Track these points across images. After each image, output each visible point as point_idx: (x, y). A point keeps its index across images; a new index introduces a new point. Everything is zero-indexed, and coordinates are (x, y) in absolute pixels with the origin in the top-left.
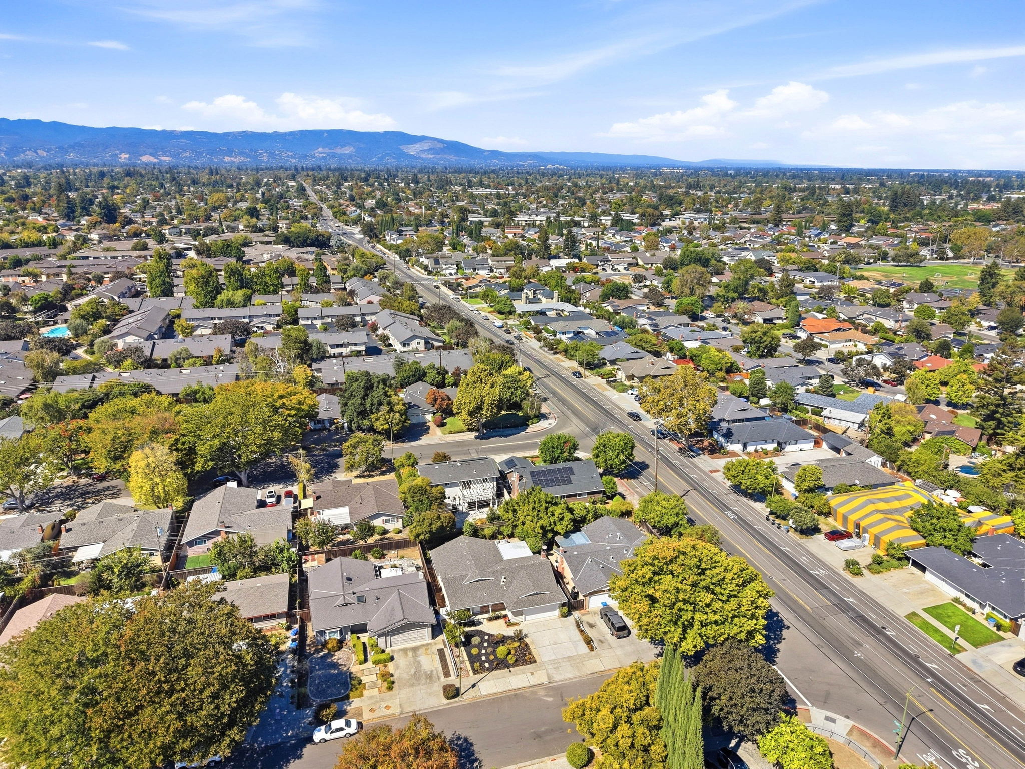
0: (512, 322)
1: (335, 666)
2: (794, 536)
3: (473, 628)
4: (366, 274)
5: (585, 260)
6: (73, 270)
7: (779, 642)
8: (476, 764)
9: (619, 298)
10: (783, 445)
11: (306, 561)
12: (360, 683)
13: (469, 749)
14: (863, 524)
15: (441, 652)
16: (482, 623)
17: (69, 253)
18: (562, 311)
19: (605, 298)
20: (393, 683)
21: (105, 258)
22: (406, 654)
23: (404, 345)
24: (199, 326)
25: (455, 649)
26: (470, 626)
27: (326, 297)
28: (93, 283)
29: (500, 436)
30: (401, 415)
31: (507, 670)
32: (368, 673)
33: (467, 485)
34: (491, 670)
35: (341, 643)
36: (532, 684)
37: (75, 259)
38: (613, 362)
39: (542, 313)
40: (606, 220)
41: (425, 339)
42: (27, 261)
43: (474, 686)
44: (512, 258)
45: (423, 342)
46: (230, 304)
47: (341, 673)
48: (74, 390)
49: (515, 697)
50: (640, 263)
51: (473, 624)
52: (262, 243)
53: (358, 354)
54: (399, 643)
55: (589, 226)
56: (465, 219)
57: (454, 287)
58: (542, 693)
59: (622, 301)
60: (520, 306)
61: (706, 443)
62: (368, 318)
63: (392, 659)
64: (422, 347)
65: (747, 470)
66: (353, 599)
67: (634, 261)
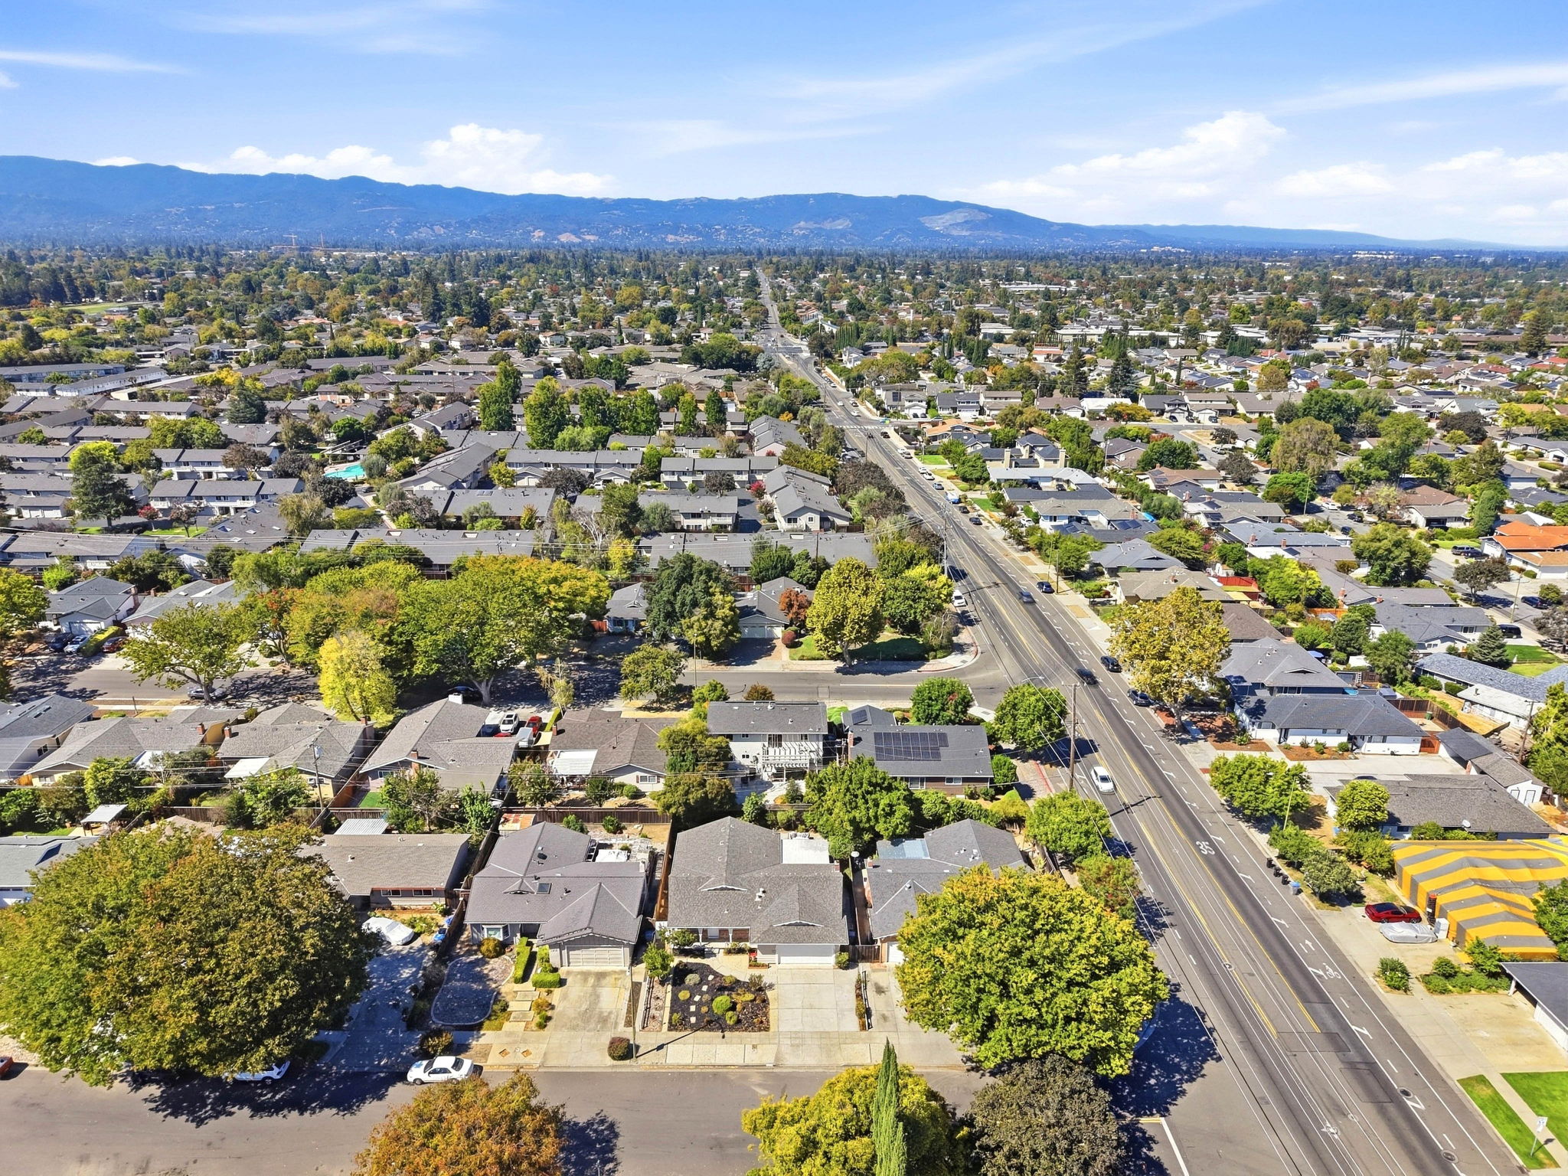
0: (982, 493)
1: (482, 978)
2: (1308, 901)
3: (699, 960)
4: (782, 412)
5: (1142, 403)
6: (403, 388)
7: (1191, 1080)
8: (611, 1165)
9: (1173, 466)
10: (1359, 740)
11: (506, 820)
12: (504, 1009)
13: (609, 1141)
14: (1441, 900)
15: (636, 987)
16: (714, 955)
17: (411, 365)
18: (1068, 482)
19: (1147, 464)
20: (549, 1019)
21: (453, 373)
22: (585, 980)
23: (789, 521)
24: (525, 474)
25: (657, 986)
26: (696, 956)
27: (710, 444)
28: (420, 408)
29: (875, 672)
31: (720, 1034)
32: (520, 998)
33: (777, 740)
34: (696, 1028)
35: (502, 948)
36: (748, 1062)
37: (420, 373)
38: (1114, 572)
39: (1033, 484)
40: (1211, 337)
41: (820, 513)
42: (355, 374)
43: (660, 1048)
44: (1019, 394)
45: (817, 518)
46: (574, 445)
47: (486, 991)
48: (321, 550)
49: (714, 1078)
50: (1241, 410)
51: (701, 953)
52: (664, 360)
53: (721, 529)
54: (582, 962)
55: (1178, 346)
56: (974, 331)
57: (909, 435)
58: (756, 1079)
59: (1175, 472)
60: (999, 470)
61: (1219, 722)
62: (759, 477)
63: (562, 983)
64: (815, 525)
65: (1246, 776)
66: (532, 885)
67: (1231, 407)
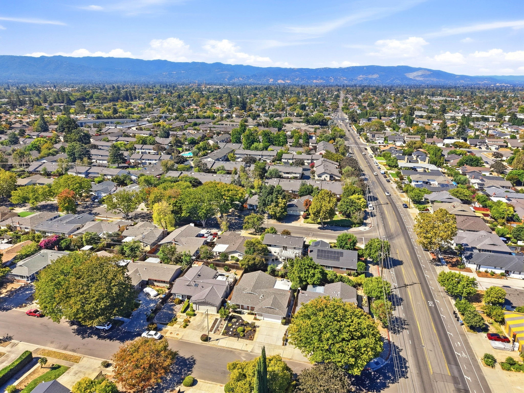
0: (394, 171)
1: (172, 310)
2: (465, 328)
3: (239, 315)
4: (330, 140)
5: (468, 142)
6: (212, 129)
7: (393, 383)
8: (190, 372)
9: (471, 165)
10: (510, 272)
11: (195, 263)
12: (175, 320)
13: (192, 365)
14: (518, 336)
15: (217, 320)
16: (244, 314)
17: (218, 122)
18: (428, 169)
19: (461, 164)
20: (187, 325)
21: (230, 125)
22: (202, 315)
23: (319, 177)
24: (240, 157)
25: (223, 321)
26: (238, 313)
27: (301, 150)
28: (216, 135)
29: (332, 230)
30: (282, 209)
31: (237, 339)
32: (181, 317)
33: (285, 248)
34: (231, 336)
35: (181, 302)
36: (243, 349)
37: (220, 124)
38: (433, 202)
39: (414, 169)
40: (507, 118)
41: (330, 175)
42: (200, 124)
43: (217, 340)
44: (420, 137)
45: (329, 176)
47: (172, 314)
48: (170, 177)
49: (231, 352)
50: (509, 145)
51: (240, 313)
52: (297, 122)
53: (296, 178)
54: (202, 309)
55: (492, 121)
56: (412, 114)
57: (374, 150)
58: (243, 355)
59: (471, 167)
60: (402, 163)
61: (454, 260)
62: (315, 161)
63: (195, 315)
64: (328, 179)
65: (450, 280)
66: (193, 284)
67: (505, 144)
